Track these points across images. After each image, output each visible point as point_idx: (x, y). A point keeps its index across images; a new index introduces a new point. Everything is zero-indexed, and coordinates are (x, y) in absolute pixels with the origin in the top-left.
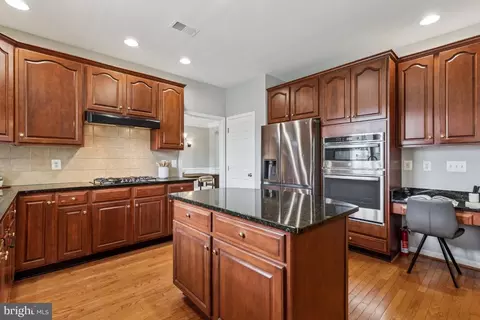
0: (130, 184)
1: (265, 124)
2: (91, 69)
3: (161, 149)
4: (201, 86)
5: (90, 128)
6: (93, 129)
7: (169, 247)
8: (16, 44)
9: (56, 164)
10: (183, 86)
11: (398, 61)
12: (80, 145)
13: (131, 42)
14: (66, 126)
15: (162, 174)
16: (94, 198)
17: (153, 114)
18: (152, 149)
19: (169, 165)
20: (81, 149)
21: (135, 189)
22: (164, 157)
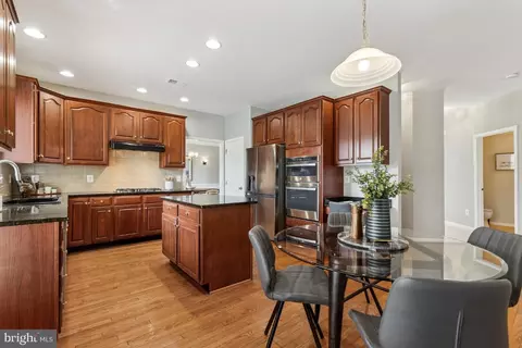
0: (141, 193)
1: (250, 147)
2: (114, 110)
3: (166, 167)
4: (201, 116)
5: (114, 151)
6: (116, 153)
7: (160, 242)
8: (65, 98)
9: (90, 178)
10: (184, 118)
11: (334, 101)
12: (107, 164)
13: (142, 90)
14: (97, 152)
15: (168, 186)
16: (115, 201)
17: (160, 141)
18: (160, 167)
19: (174, 180)
20: (107, 168)
21: (145, 197)
22: (170, 173)
